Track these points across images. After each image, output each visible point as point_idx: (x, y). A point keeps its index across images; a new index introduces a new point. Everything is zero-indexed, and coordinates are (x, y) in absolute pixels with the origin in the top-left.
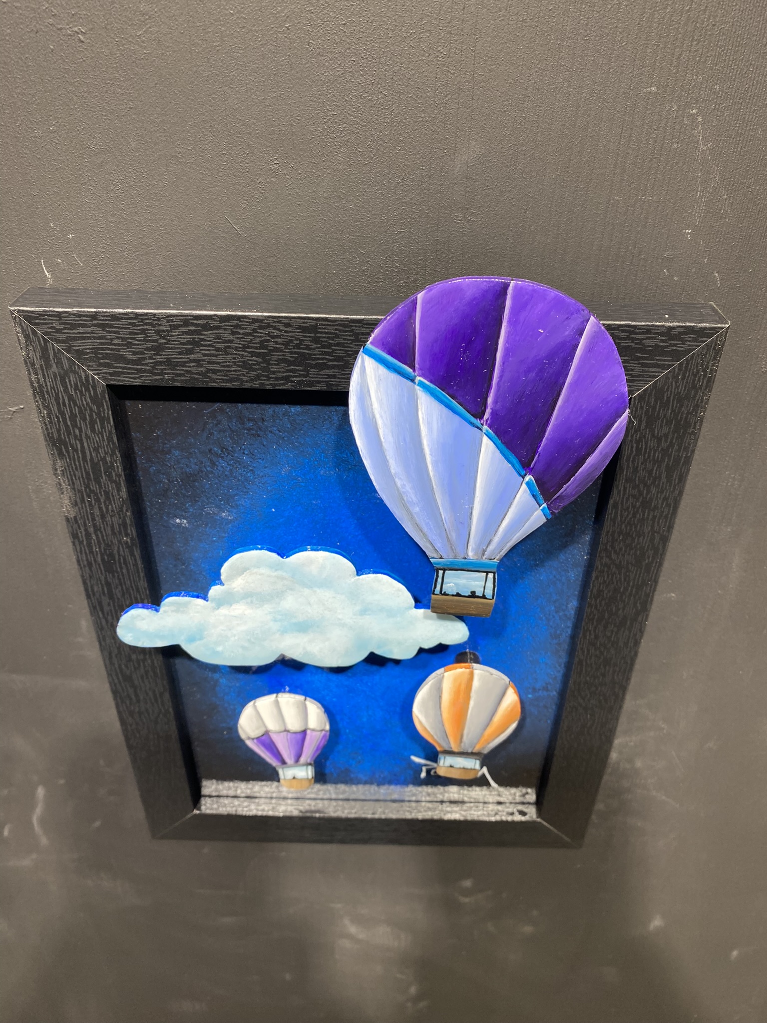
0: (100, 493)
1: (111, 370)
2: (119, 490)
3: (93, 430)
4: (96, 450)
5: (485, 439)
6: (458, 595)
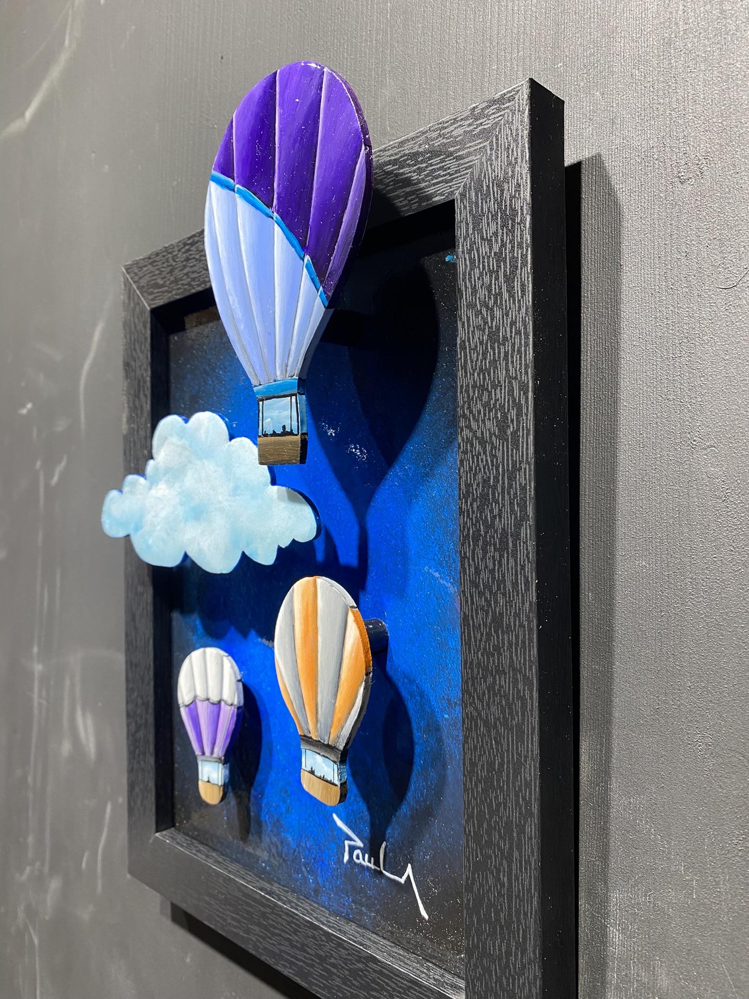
0: (139, 407)
1: (153, 297)
3: (141, 350)
4: (141, 368)
5: (276, 227)
6: (274, 434)
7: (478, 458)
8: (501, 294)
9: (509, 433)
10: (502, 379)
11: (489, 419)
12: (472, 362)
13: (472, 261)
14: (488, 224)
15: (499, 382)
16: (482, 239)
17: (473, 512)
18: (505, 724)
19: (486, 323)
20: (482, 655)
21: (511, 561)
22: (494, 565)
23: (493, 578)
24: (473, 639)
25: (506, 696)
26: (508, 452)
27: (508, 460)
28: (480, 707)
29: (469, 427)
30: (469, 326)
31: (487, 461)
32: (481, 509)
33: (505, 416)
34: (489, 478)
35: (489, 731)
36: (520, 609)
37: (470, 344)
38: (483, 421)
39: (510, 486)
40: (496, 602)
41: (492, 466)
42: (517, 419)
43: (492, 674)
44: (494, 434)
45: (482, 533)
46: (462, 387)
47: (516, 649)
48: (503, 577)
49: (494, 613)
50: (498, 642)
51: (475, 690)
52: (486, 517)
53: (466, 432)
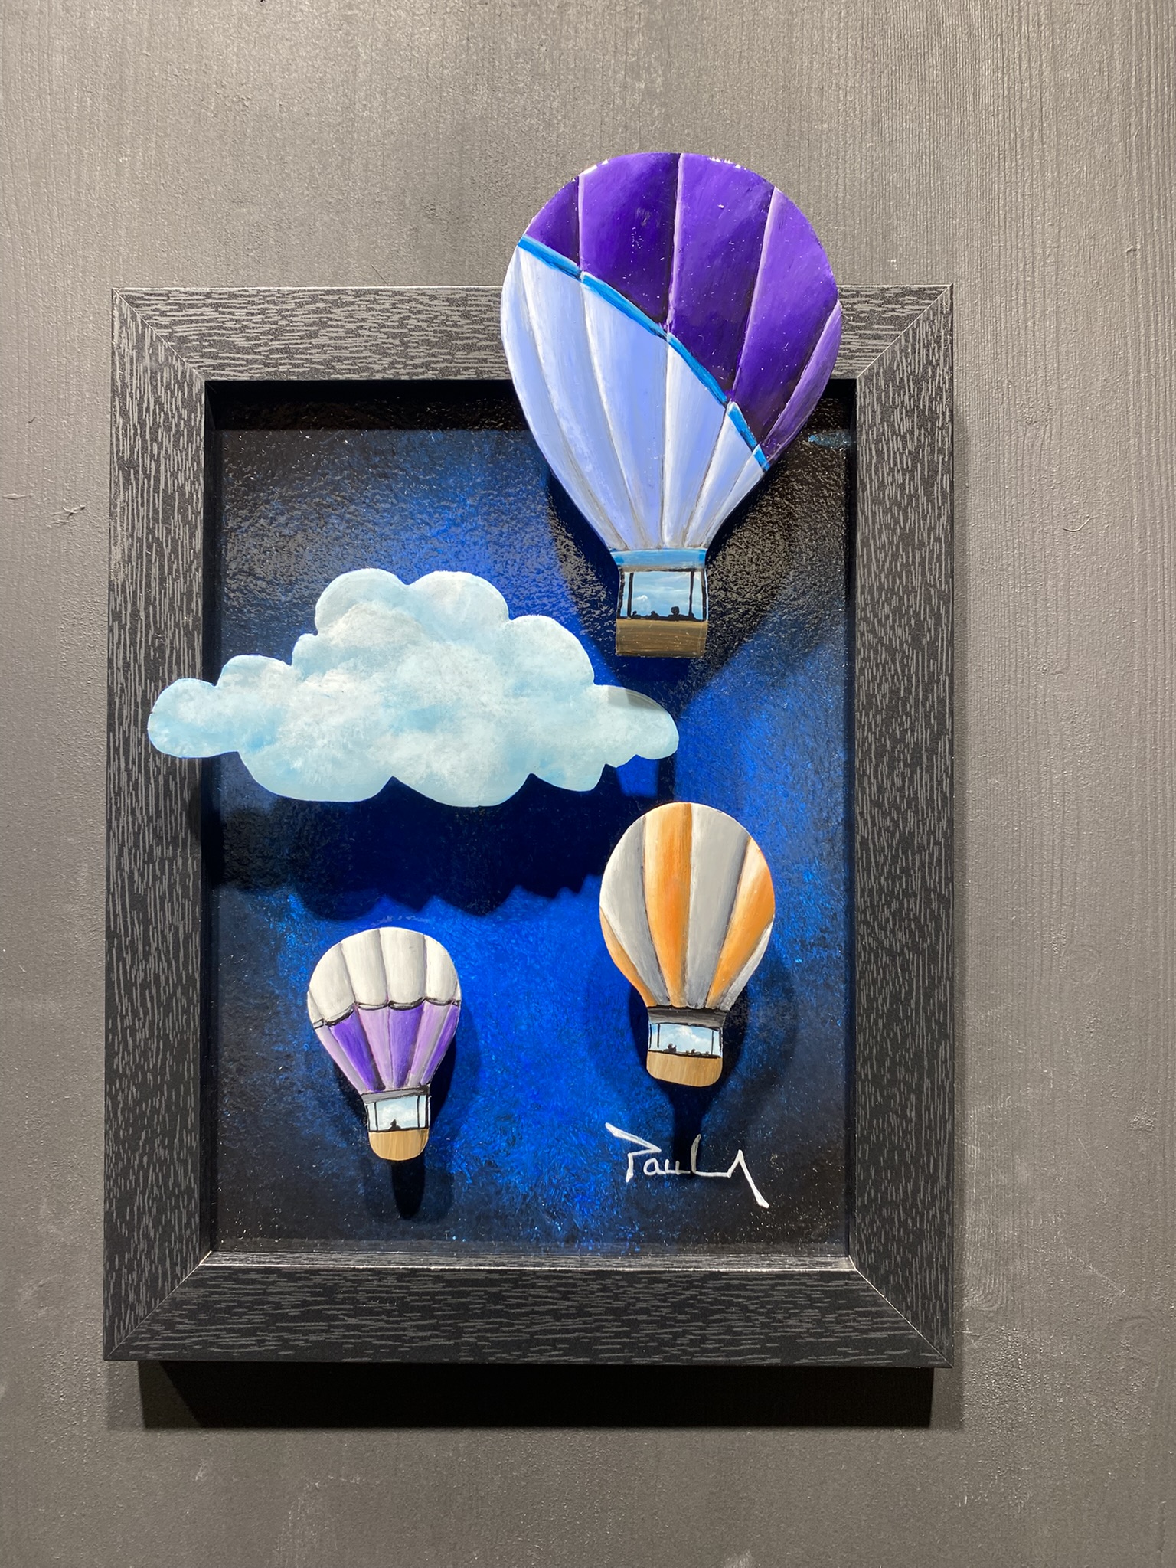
0: (167, 541)
1: (215, 362)
2: (192, 536)
3: (176, 446)
4: (174, 474)
5: (671, 351)
6: (654, 616)
7: (884, 667)
8: (916, 495)
9: (925, 642)
10: (916, 584)
11: (900, 626)
12: (878, 561)
13: (880, 454)
14: (902, 419)
15: (913, 588)
16: (894, 433)
17: (876, 725)
18: (915, 948)
19: (897, 522)
20: (886, 879)
21: (926, 778)
22: (904, 781)
23: (902, 797)
24: (873, 864)
25: (916, 919)
26: (923, 662)
27: (923, 671)
28: (881, 935)
29: (873, 632)
30: (874, 523)
31: (896, 670)
32: (887, 722)
33: (920, 626)
34: (899, 689)
35: (894, 960)
36: (935, 827)
37: (875, 542)
38: (892, 628)
39: (926, 698)
40: (905, 821)
41: (903, 676)
42: (935, 629)
43: (898, 898)
44: (907, 642)
45: (889, 748)
46: (863, 587)
47: (930, 868)
48: (915, 793)
49: (902, 834)
50: (907, 863)
51: (876, 918)
52: (894, 731)
53: (868, 638)
